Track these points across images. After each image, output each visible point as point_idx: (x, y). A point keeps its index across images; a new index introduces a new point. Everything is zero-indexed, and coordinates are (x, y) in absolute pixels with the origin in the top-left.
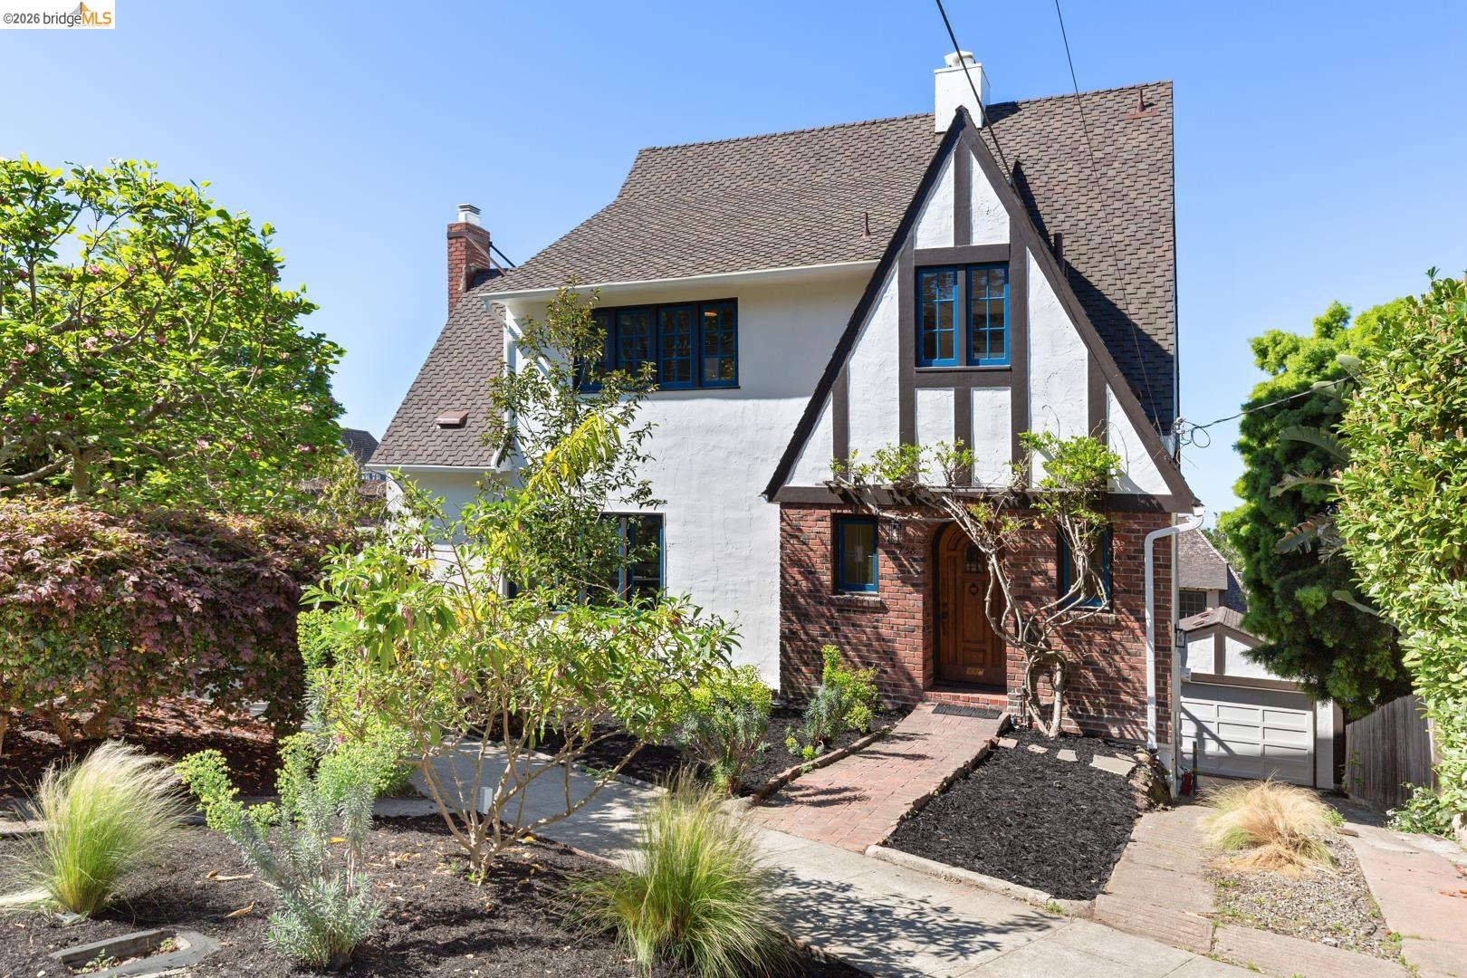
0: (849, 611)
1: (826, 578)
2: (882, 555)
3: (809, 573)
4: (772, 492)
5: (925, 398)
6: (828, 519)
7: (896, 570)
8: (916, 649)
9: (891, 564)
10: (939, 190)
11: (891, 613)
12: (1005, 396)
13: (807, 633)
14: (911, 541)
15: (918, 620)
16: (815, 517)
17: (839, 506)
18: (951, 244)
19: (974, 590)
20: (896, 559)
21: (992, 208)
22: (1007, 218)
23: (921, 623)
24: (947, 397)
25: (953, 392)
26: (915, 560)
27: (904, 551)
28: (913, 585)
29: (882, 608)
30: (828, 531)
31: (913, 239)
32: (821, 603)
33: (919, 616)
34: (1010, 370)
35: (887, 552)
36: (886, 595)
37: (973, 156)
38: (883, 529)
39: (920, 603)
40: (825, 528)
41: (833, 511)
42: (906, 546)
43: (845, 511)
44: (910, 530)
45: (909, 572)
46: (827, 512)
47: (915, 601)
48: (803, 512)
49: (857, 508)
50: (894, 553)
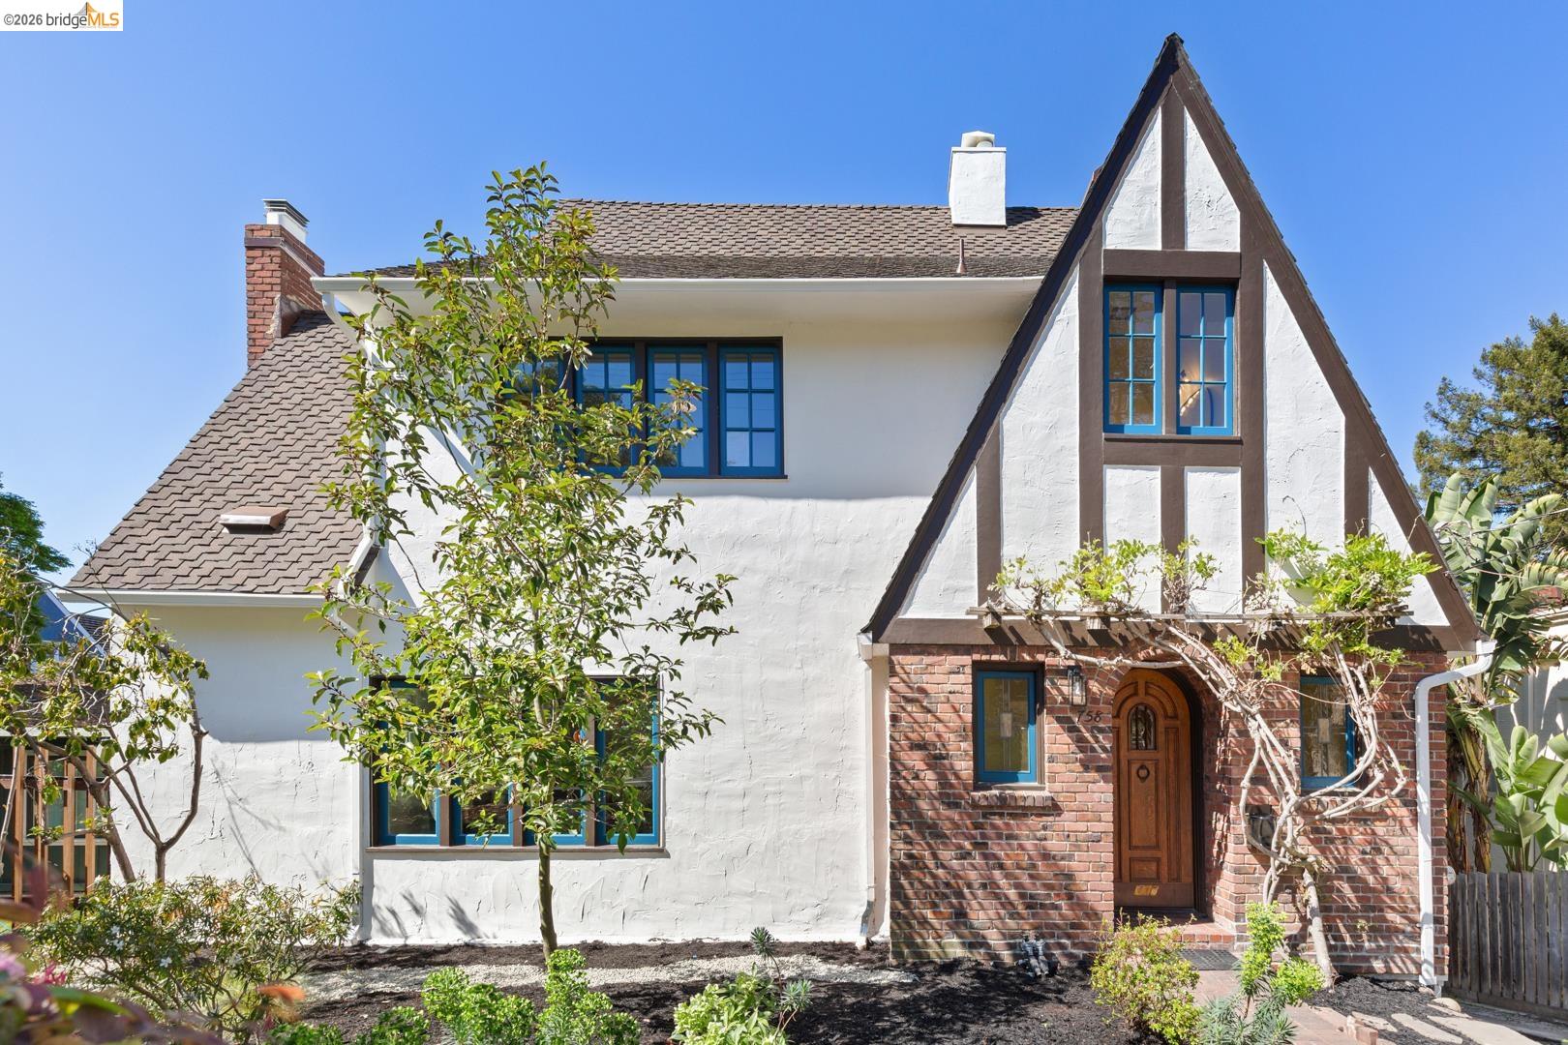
0: (1001, 815)
1: (965, 767)
2: (1048, 725)
3: (937, 760)
4: (877, 627)
5: (1117, 478)
6: (968, 670)
7: (1073, 747)
8: (1103, 869)
9: (1065, 738)
10: (1139, 162)
11: (1066, 815)
12: (1231, 481)
13: (935, 856)
14: (1095, 701)
15: (1106, 824)
16: (947, 667)
17: (986, 649)
18: (1159, 247)
19: (1143, 773)
20: (1072, 729)
21: (1215, 196)
22: (1238, 214)
23: (1110, 827)
24: (1149, 481)
25: (1158, 474)
26: (1101, 731)
27: (1084, 717)
28: (1099, 769)
29: (1053, 808)
30: (969, 689)
31: (1101, 235)
32: (957, 805)
33: (1109, 816)
34: (1239, 442)
35: (1059, 720)
36: (1057, 786)
37: (1187, 115)
38: (1053, 683)
39: (1110, 797)
40: (963, 683)
41: (976, 657)
42: (1088, 710)
43: (995, 657)
44: (1094, 687)
45: (1093, 750)
46: (967, 660)
47: (1101, 793)
48: (927, 659)
49: (1013, 652)
50: (1069, 720)
